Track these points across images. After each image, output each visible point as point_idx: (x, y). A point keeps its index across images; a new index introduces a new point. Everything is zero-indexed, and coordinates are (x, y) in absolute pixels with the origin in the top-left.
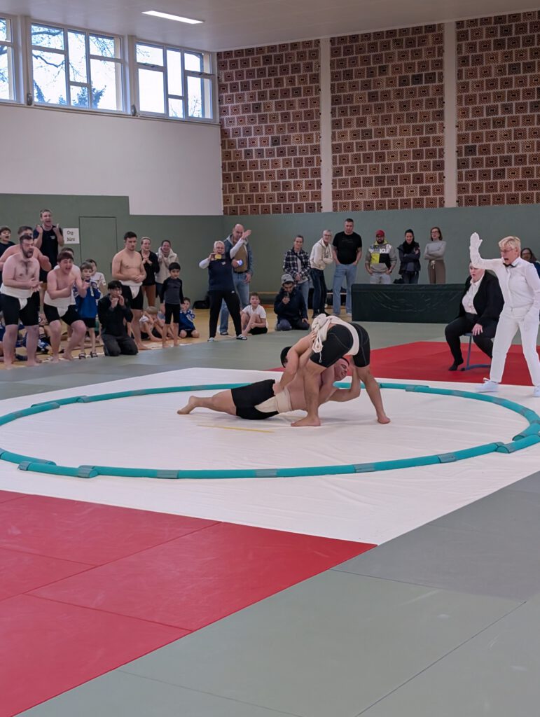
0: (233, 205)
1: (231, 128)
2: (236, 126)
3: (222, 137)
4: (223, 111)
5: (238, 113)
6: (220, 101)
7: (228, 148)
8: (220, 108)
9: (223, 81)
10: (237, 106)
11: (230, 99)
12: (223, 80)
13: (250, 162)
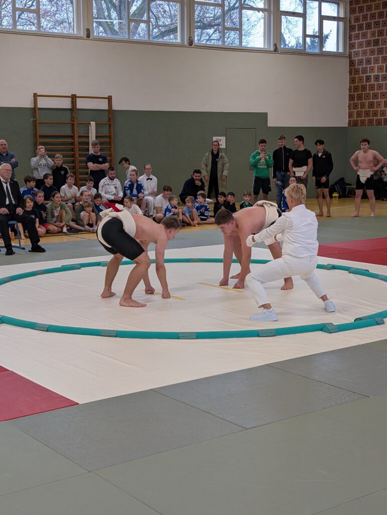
0: (355, 119)
1: (356, 59)
2: (360, 58)
3: (350, 66)
4: (352, 46)
5: (362, 47)
6: (350, 39)
7: (354, 75)
8: (350, 44)
9: (353, 23)
10: (362, 42)
11: (357, 37)
12: (353, 21)
13: (369, 85)
